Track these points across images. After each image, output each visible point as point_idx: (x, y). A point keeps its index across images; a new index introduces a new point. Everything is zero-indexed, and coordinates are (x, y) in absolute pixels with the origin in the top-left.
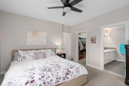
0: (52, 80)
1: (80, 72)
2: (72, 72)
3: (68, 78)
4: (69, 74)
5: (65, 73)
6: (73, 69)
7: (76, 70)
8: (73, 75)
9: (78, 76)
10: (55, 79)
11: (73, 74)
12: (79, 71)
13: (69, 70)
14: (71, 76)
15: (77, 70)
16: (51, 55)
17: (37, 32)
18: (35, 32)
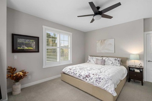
0: (77, 74)
1: (100, 83)
2: (91, 77)
3: (87, 80)
4: (88, 77)
5: (85, 75)
6: (94, 76)
7: (96, 78)
8: (92, 81)
9: (96, 85)
10: (79, 74)
11: (91, 79)
12: (100, 81)
13: (90, 75)
14: (89, 80)
15: (98, 79)
16: (112, 64)
17: (104, 40)
18: (103, 41)
